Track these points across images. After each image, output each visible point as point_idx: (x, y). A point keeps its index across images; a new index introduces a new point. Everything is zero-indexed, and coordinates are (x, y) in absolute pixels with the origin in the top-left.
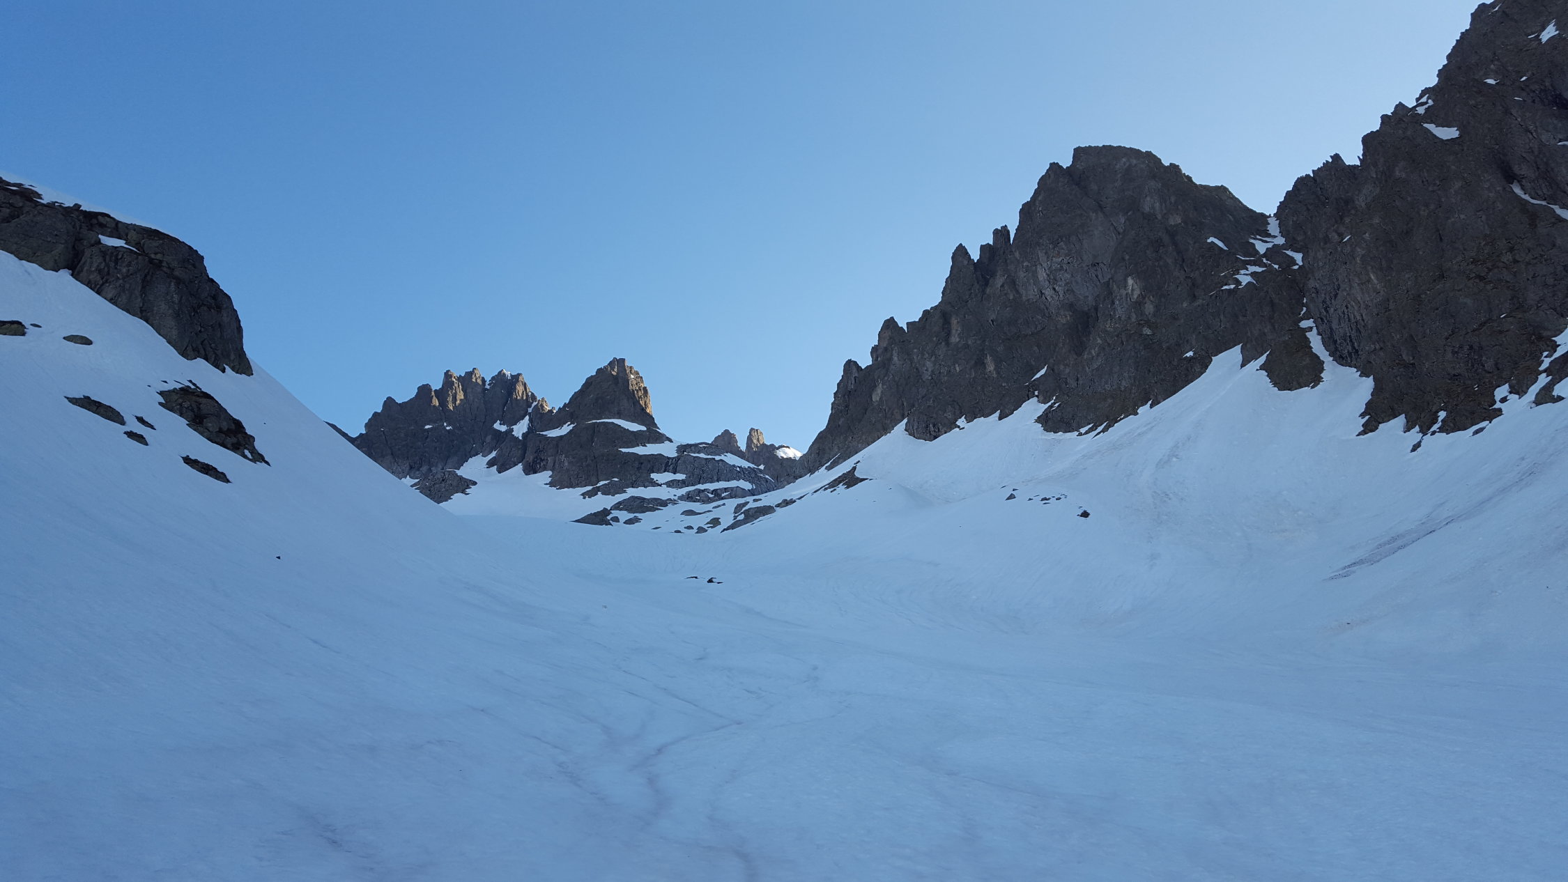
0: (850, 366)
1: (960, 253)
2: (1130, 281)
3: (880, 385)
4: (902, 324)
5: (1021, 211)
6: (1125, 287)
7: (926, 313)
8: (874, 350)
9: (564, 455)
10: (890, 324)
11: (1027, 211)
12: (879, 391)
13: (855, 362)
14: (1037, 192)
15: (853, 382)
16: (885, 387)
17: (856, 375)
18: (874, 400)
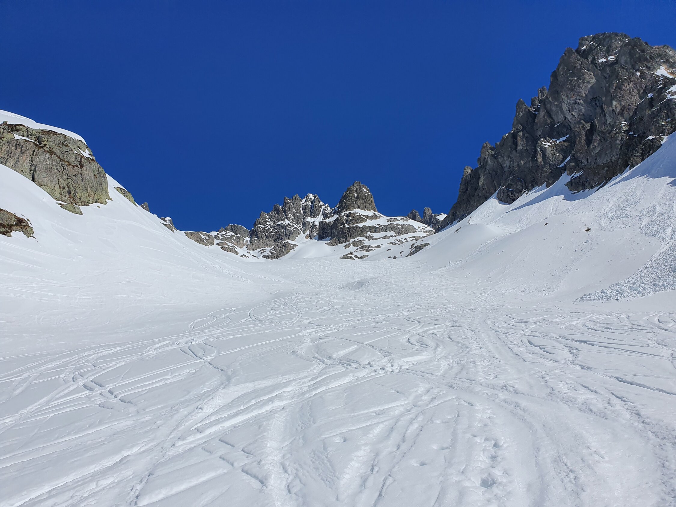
3: (483, 177)
6: (612, 106)
11: (554, 76)
12: (482, 179)
15: (469, 177)
17: (470, 173)
18: (480, 185)
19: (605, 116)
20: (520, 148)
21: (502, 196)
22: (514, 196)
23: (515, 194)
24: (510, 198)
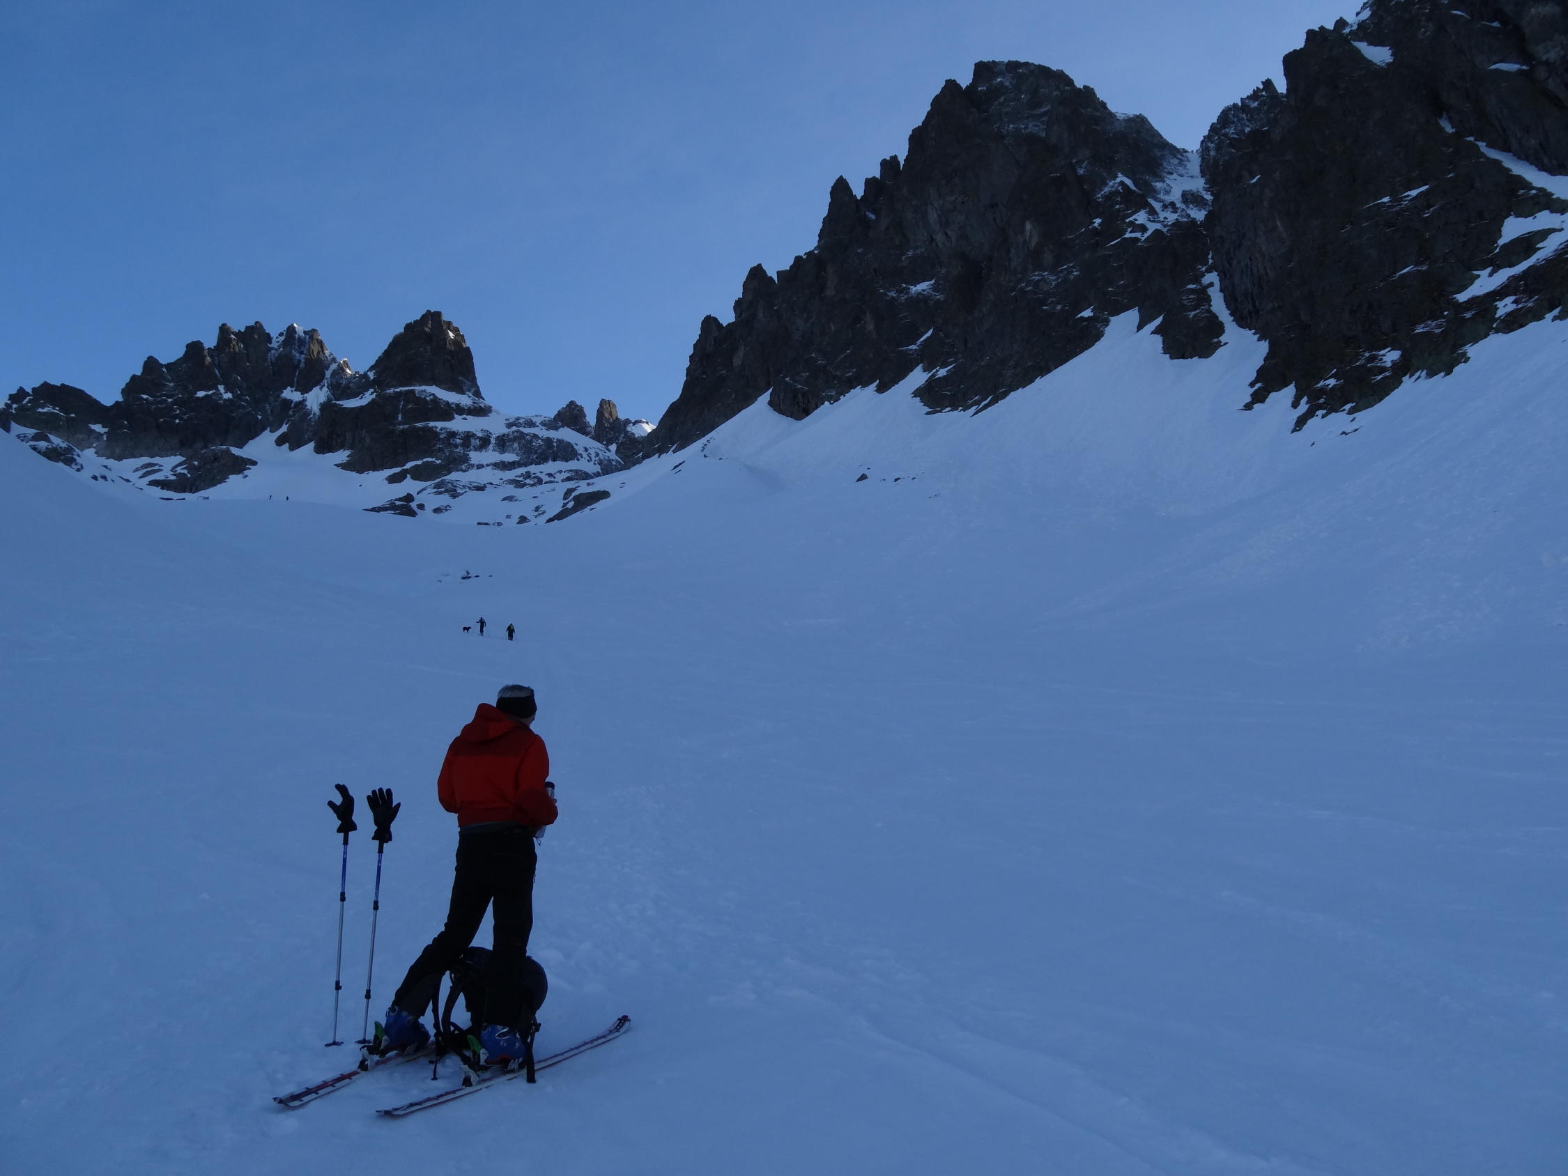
0: (709, 323)
1: (841, 188)
2: (1028, 226)
3: (743, 347)
4: (772, 273)
5: (911, 139)
6: (1023, 231)
7: (798, 259)
8: (738, 305)
9: (365, 430)
10: (757, 273)
11: (917, 138)
12: (741, 353)
13: (715, 319)
14: (929, 115)
15: (713, 342)
16: (748, 348)
17: (717, 334)
18: (734, 365)
19: (1009, 251)
20: (830, 292)
21: (781, 397)
22: (809, 402)
23: (810, 398)
24: (799, 406)
